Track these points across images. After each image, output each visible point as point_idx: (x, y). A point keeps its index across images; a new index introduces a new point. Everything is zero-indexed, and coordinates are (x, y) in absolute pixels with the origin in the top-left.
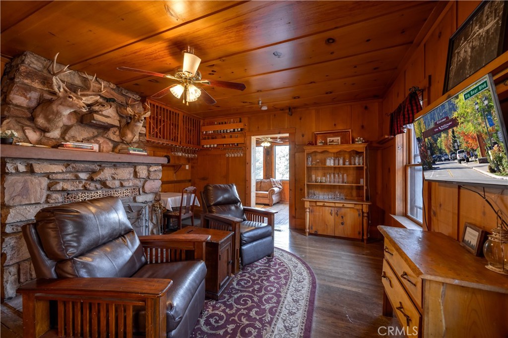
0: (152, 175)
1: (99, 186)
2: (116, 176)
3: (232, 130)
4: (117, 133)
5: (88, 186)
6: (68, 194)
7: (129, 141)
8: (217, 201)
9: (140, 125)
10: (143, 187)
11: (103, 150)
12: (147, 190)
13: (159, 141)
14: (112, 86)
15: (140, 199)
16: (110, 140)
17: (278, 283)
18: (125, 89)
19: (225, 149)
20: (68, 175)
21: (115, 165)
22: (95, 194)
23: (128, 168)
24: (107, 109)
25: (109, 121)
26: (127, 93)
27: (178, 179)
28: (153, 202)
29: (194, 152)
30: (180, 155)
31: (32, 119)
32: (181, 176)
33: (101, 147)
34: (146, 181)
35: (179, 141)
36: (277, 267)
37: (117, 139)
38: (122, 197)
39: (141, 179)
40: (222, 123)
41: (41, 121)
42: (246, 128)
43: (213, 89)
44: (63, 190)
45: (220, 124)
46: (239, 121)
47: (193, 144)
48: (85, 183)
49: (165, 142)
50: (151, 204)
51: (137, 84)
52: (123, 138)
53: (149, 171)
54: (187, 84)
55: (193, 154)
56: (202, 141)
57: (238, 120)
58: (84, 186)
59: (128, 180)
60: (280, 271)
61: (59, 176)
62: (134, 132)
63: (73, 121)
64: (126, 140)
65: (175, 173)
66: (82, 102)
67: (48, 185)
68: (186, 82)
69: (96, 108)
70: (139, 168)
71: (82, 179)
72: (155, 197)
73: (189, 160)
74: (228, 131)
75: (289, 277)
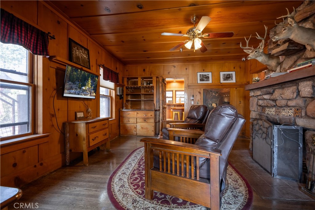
1: (273, 104)
2: (283, 96)
6: (263, 108)
15: (300, 122)
17: (140, 170)
20: (262, 96)
22: (272, 109)
36: (140, 183)
60: (138, 179)
67: (257, 102)
70: (302, 85)
75: (131, 175)
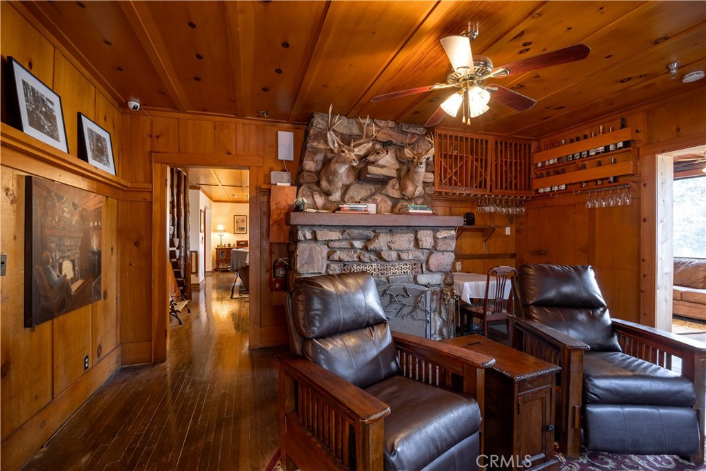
0: (440, 245)
1: (373, 257)
2: (392, 245)
3: (601, 149)
4: (397, 186)
5: (362, 257)
6: (345, 265)
7: (410, 196)
8: (541, 298)
9: (422, 169)
10: (427, 262)
11: (380, 211)
12: (432, 268)
13: (455, 191)
14: (391, 124)
15: (423, 279)
16: (388, 196)
18: (406, 123)
19: (584, 191)
20: (344, 243)
21: (391, 230)
22: (370, 267)
23: (407, 233)
24: (383, 157)
25: (384, 172)
26: (408, 128)
27: (491, 252)
28: (442, 286)
29: (519, 204)
30: (492, 210)
31: (318, 183)
32: (496, 246)
33: (379, 207)
34: (431, 253)
35: (488, 186)
37: (396, 194)
38: (400, 275)
39: (424, 250)
40: (578, 139)
41: (324, 184)
42: (641, 137)
43: (538, 76)
44: (340, 261)
45: (572, 141)
46: (619, 125)
47: (516, 188)
48: (360, 253)
49: (464, 191)
50: (438, 289)
51: (417, 112)
52: (403, 193)
53: (435, 238)
54: (467, 88)
55: (517, 206)
56: (535, 181)
57: (619, 122)
58: (359, 257)
59: (408, 250)
61: (337, 245)
62: (416, 183)
63: (352, 179)
64: (407, 194)
65: (485, 242)
66: (353, 154)
67: (328, 254)
68: (465, 85)
69: (371, 158)
70: (421, 234)
71: (357, 248)
72: (445, 278)
73: (510, 219)
74: (592, 153)
